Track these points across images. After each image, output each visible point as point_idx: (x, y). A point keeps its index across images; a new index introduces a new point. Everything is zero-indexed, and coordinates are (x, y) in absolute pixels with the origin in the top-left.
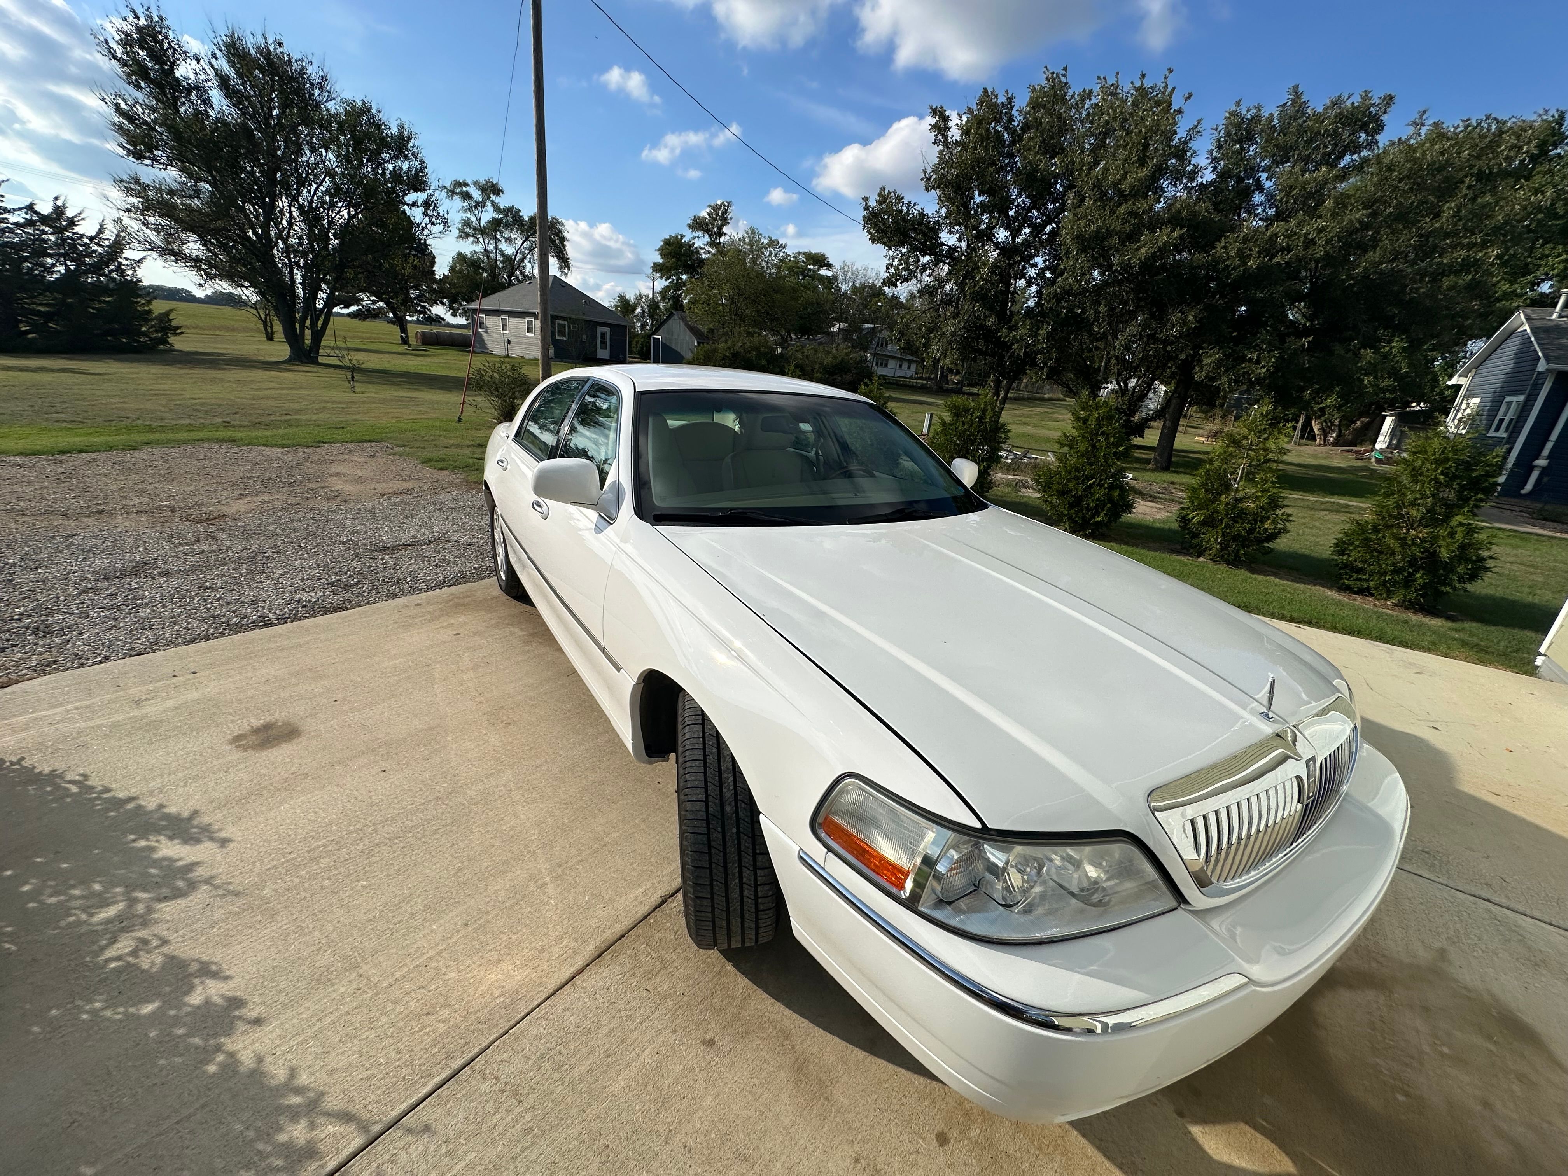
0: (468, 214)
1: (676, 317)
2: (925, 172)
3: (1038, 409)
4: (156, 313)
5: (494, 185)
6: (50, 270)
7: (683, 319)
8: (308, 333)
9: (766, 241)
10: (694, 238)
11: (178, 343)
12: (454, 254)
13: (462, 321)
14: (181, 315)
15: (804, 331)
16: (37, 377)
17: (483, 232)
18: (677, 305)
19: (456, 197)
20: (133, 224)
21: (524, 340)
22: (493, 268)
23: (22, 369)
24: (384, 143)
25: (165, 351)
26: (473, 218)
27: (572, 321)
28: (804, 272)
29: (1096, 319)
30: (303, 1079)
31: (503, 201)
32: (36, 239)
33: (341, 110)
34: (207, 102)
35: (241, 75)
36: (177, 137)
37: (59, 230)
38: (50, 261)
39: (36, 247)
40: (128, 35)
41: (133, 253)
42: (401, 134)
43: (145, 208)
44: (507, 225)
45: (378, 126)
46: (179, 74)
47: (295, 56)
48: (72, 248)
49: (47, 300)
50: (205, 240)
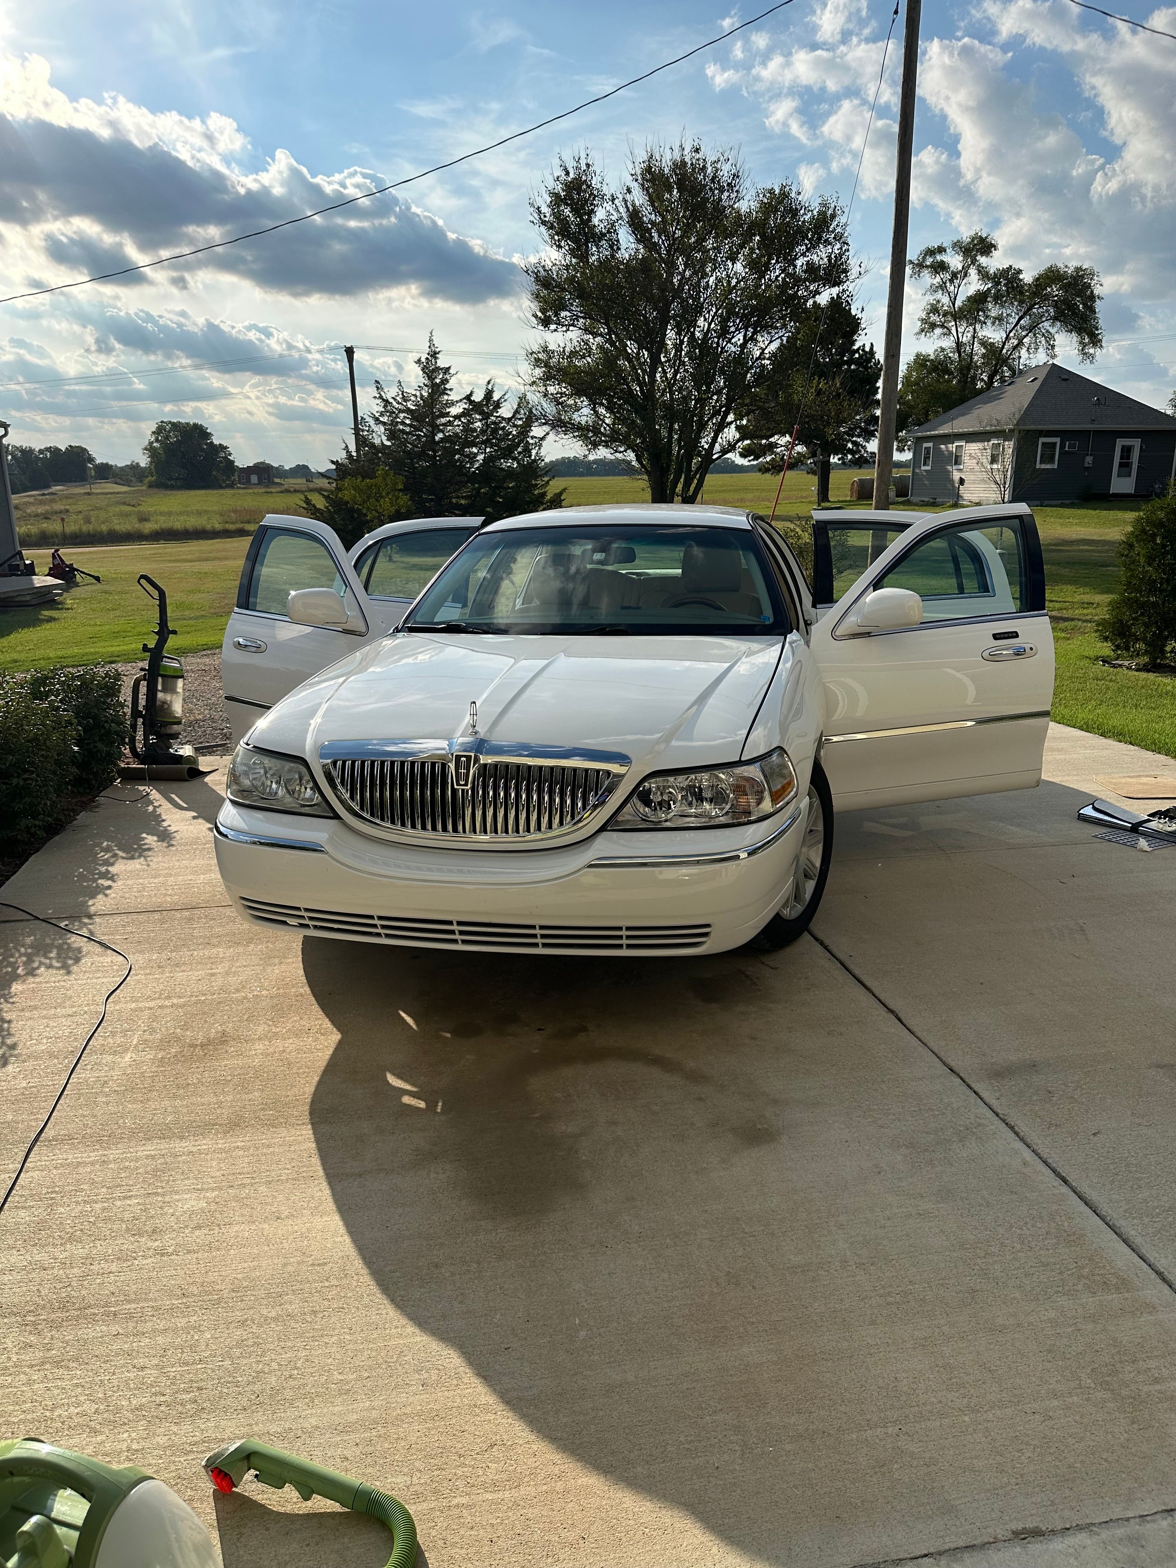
0: (939, 295)
5: (982, 240)
17: (957, 316)
19: (926, 273)
20: (535, 398)
21: (983, 476)
22: (966, 367)
24: (797, 234)
26: (945, 300)
27: (1066, 434)
31: (995, 262)
32: (467, 429)
33: (754, 205)
34: (614, 246)
35: (652, 201)
36: (582, 294)
37: (486, 416)
38: (475, 450)
39: (467, 439)
40: (556, 195)
41: (537, 431)
42: (822, 214)
43: (547, 378)
44: (997, 298)
45: (794, 213)
46: (595, 221)
47: (711, 158)
48: (493, 431)
49: (465, 492)
50: (594, 404)
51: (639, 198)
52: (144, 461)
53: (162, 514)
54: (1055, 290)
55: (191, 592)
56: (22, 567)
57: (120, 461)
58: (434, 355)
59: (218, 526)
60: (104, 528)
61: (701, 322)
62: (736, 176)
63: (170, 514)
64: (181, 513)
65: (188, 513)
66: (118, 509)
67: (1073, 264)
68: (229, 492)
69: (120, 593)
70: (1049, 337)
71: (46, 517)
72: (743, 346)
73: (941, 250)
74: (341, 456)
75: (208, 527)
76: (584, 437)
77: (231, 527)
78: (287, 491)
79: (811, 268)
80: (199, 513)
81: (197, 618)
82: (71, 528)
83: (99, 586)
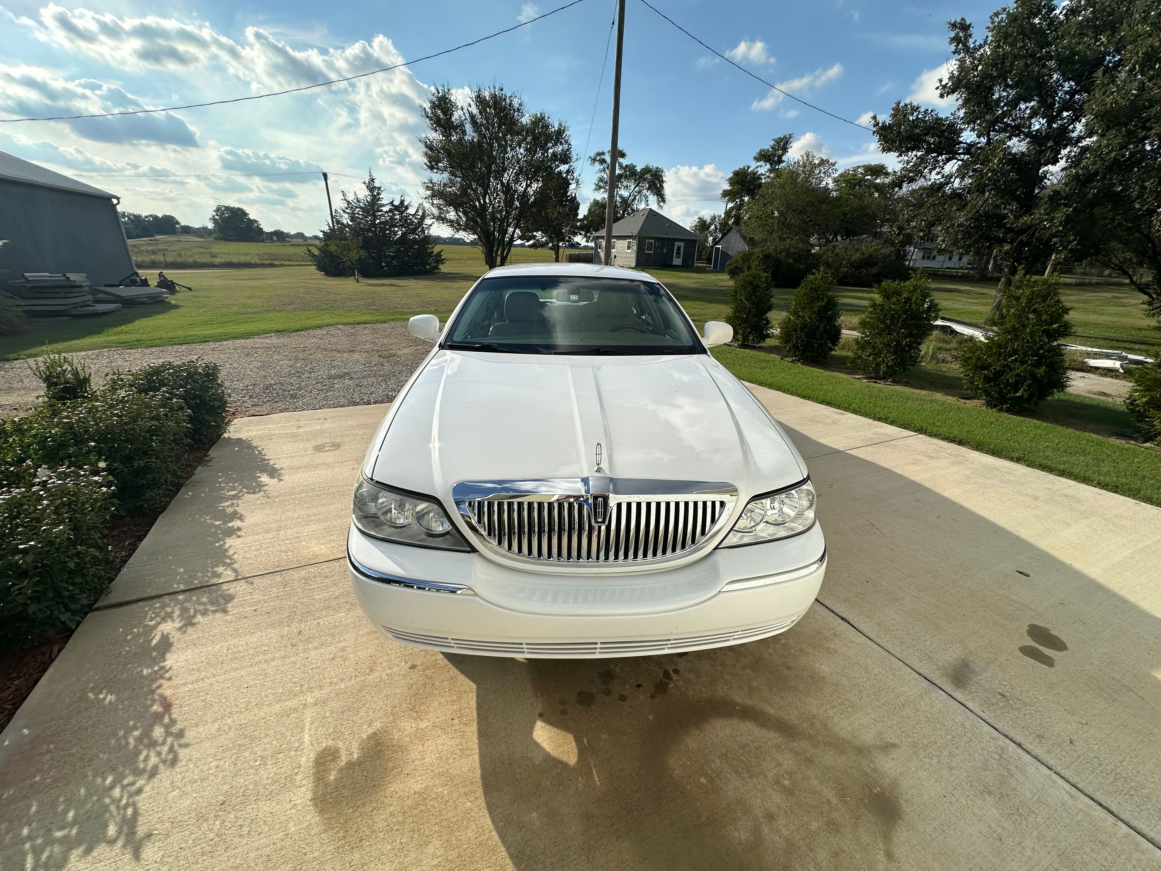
1: (734, 230)
2: (941, 81)
3: (1105, 294)
4: (435, 253)
6: (395, 234)
7: (739, 231)
8: (499, 258)
9: (817, 162)
10: (757, 167)
11: (444, 268)
12: (592, 201)
13: (592, 244)
14: (447, 251)
15: (849, 233)
16: (376, 288)
18: (738, 220)
19: (597, 163)
20: (427, 205)
21: (624, 255)
22: (614, 207)
23: (374, 285)
24: (549, 138)
25: (437, 273)
27: (656, 239)
28: (860, 182)
29: (1140, 196)
30: (236, 556)
31: (626, 162)
32: (392, 218)
33: (529, 122)
34: (464, 132)
35: (481, 113)
36: (449, 155)
37: (401, 213)
38: (396, 229)
39: (392, 223)
40: (434, 103)
41: (428, 221)
42: (560, 129)
43: (433, 196)
44: (626, 177)
45: (547, 127)
46: (453, 119)
47: (508, 95)
48: (405, 221)
49: (393, 249)
50: (457, 210)
51: (475, 110)
52: (210, 226)
53: (224, 254)
54: (648, 176)
55: (249, 297)
56: (139, 281)
57: (196, 224)
58: (373, 180)
59: (258, 262)
60: (190, 260)
61: (506, 175)
62: (521, 105)
63: (229, 254)
64: (235, 254)
65: (239, 254)
66: (197, 250)
67: (655, 166)
68: (262, 244)
69: (206, 297)
70: (646, 197)
71: (154, 252)
72: (526, 189)
73: (603, 154)
74: (326, 229)
75: (252, 262)
76: (452, 226)
77: (266, 262)
78: (294, 245)
79: (554, 154)
80: (246, 254)
81: (255, 313)
82: (169, 259)
83: (191, 293)
